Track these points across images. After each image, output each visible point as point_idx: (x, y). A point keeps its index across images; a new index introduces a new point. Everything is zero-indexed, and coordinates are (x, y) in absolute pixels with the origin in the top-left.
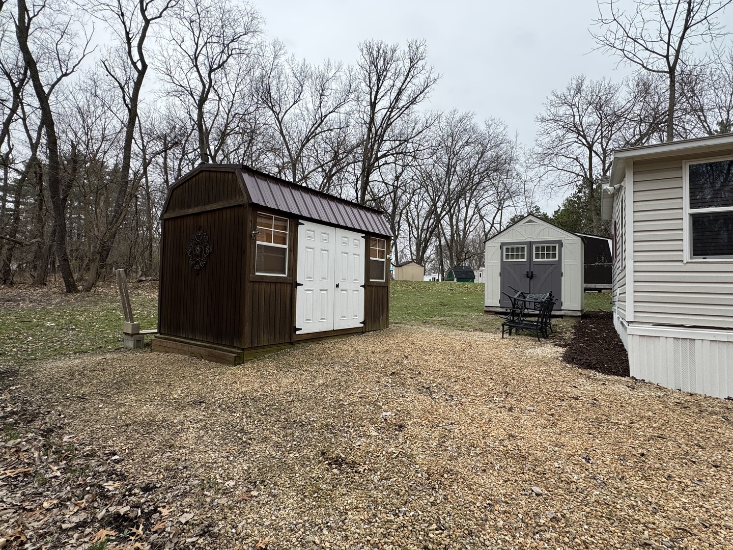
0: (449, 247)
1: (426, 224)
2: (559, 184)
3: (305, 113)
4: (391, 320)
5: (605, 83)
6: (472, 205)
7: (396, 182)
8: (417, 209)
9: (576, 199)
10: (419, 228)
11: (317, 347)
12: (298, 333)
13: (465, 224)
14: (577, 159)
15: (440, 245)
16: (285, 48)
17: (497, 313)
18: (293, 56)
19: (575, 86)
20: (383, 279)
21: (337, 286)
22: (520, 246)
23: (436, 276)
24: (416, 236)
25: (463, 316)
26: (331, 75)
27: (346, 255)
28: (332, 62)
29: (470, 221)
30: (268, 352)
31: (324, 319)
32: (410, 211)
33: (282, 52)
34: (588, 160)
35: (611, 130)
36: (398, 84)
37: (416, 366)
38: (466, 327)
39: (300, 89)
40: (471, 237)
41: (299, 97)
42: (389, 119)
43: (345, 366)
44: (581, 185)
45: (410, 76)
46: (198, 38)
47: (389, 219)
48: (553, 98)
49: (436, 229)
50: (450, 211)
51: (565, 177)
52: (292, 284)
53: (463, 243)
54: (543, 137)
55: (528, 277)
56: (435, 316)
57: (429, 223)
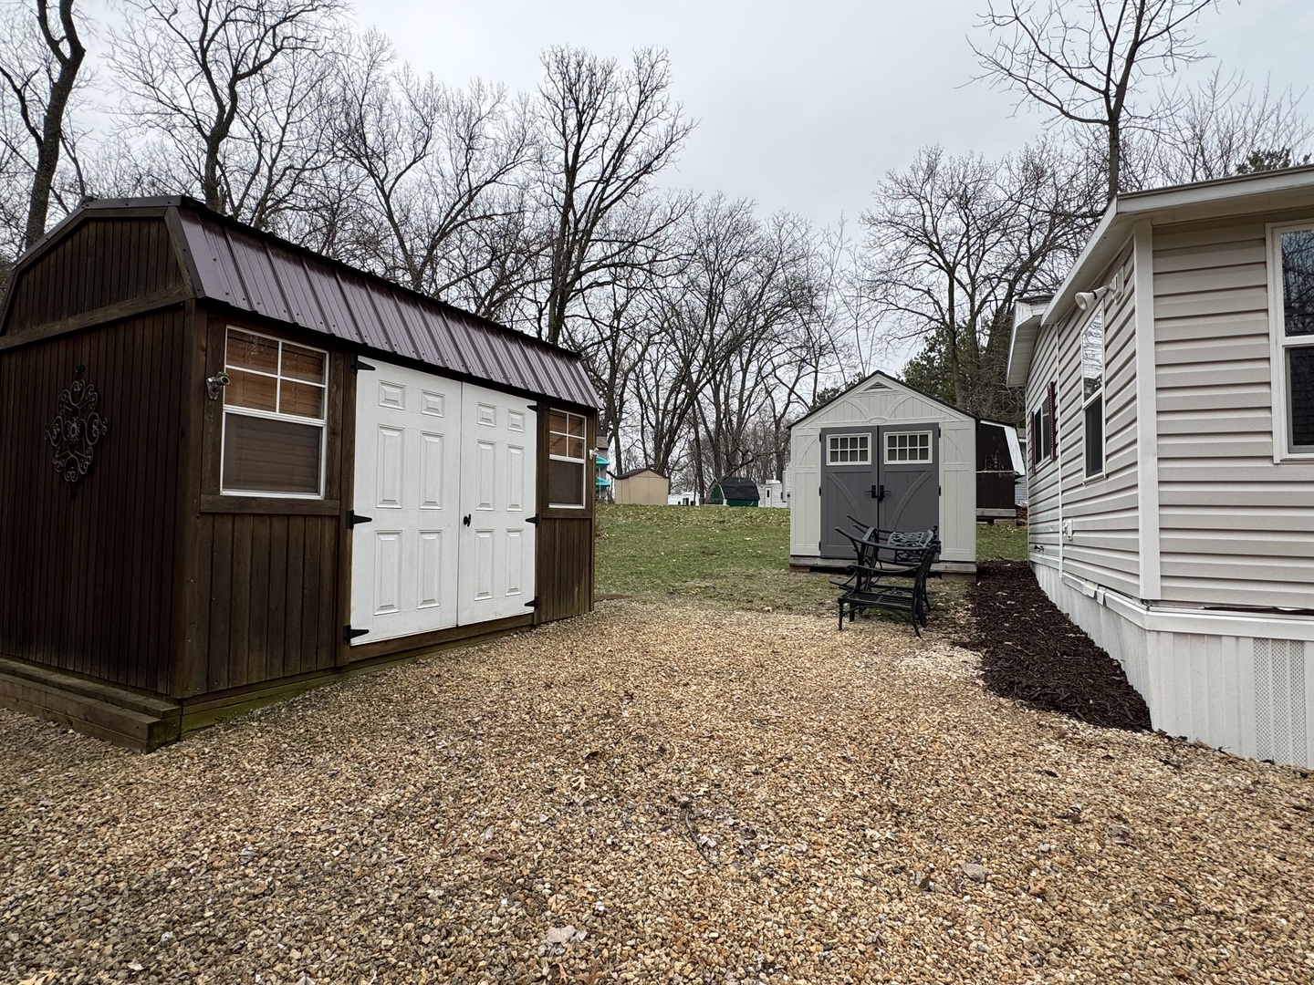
0: (714, 441)
1: (672, 402)
2: (901, 335)
3: (437, 180)
4: (599, 589)
5: (974, 162)
6: (753, 367)
7: (616, 322)
8: (655, 374)
9: (925, 363)
10: (658, 409)
11: (407, 675)
12: (356, 641)
13: (741, 403)
14: (928, 292)
15: (697, 439)
16: (391, 48)
17: (814, 569)
18: (407, 67)
19: (925, 165)
20: (581, 503)
21: (467, 521)
22: (859, 435)
23: (691, 496)
24: (654, 424)
25: (749, 577)
26: (485, 110)
27: (489, 447)
28: (485, 83)
29: (750, 396)
30: (262, 700)
31: (433, 601)
32: (643, 377)
33: (386, 55)
34: (947, 294)
35: (984, 245)
36: (617, 136)
37: (653, 725)
38: (757, 601)
39: (425, 130)
40: (750, 426)
41: (425, 147)
42: (602, 200)
43: (466, 734)
44: (933, 338)
45: (639, 122)
46: (208, 9)
47: (604, 391)
48: (890, 183)
49: (690, 411)
50: (714, 376)
51: (910, 322)
52: (338, 518)
53: (737, 436)
54: (874, 252)
55: (874, 496)
56: (692, 578)
57: (676, 399)
